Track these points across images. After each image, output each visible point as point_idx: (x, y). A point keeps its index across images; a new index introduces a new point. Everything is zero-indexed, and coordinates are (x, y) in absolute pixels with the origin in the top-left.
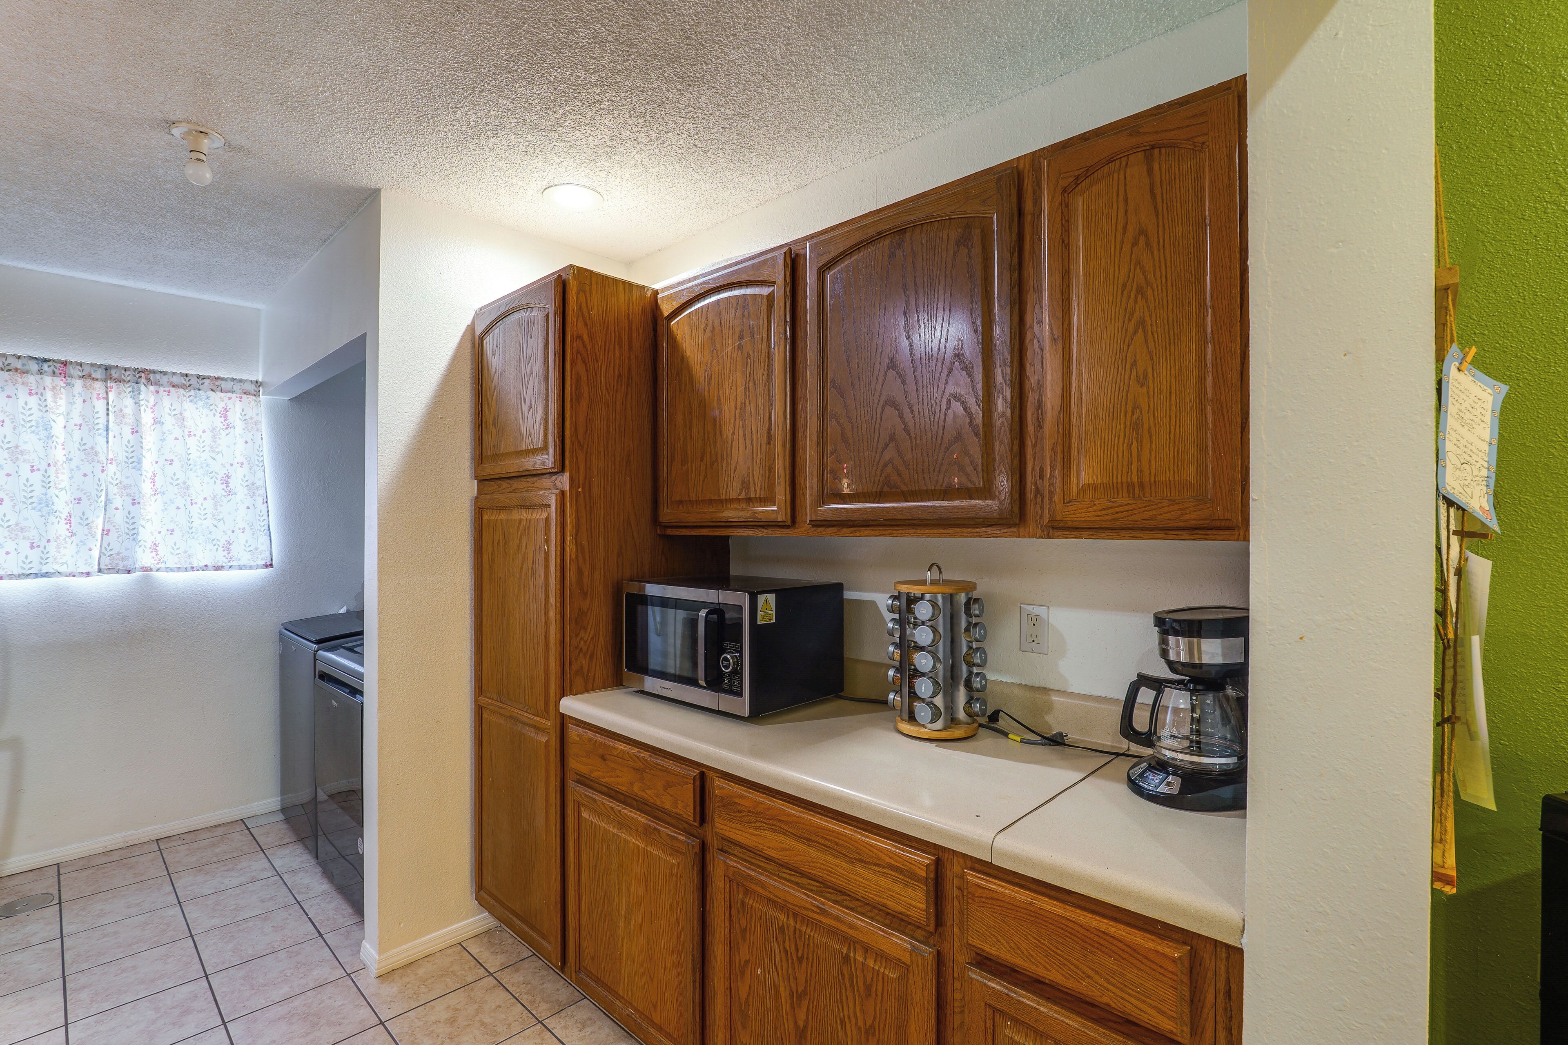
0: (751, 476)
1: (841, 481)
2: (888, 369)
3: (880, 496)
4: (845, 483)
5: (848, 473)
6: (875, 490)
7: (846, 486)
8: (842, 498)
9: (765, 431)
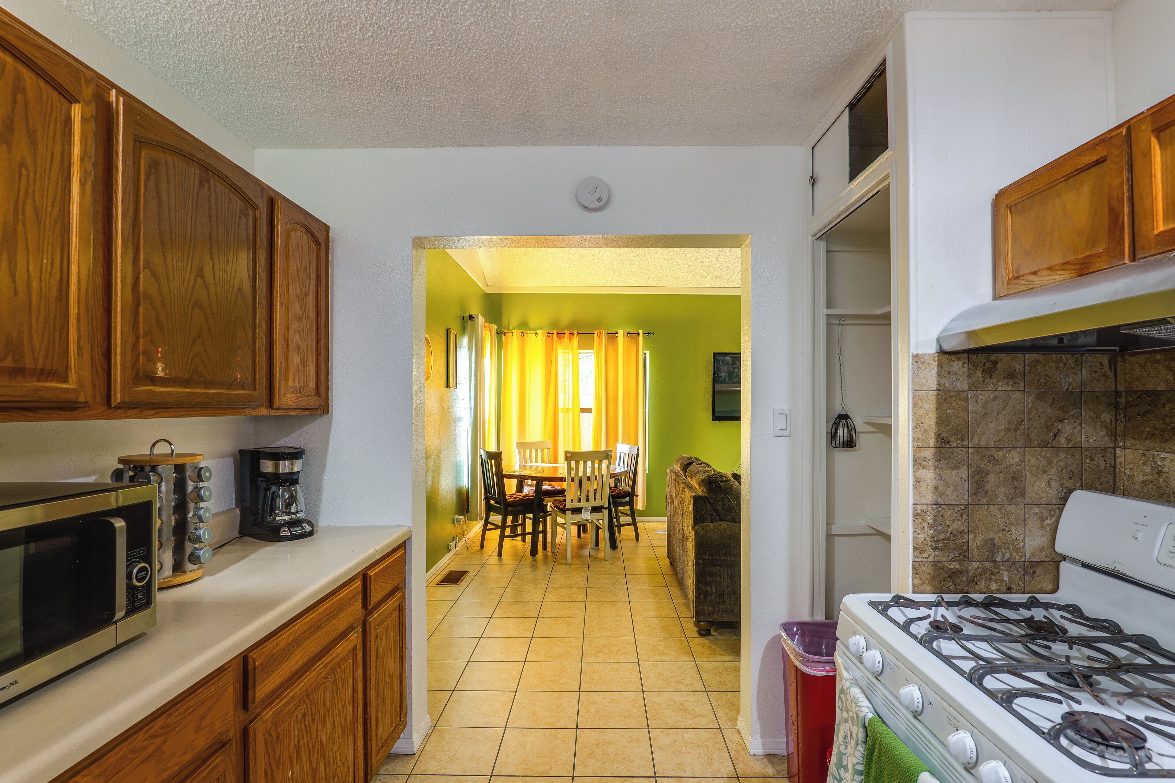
0: (25, 336)
1: (155, 364)
2: (197, 276)
3: (187, 382)
4: (160, 367)
5: (162, 357)
6: (186, 376)
7: (160, 370)
8: (153, 380)
9: (55, 283)
